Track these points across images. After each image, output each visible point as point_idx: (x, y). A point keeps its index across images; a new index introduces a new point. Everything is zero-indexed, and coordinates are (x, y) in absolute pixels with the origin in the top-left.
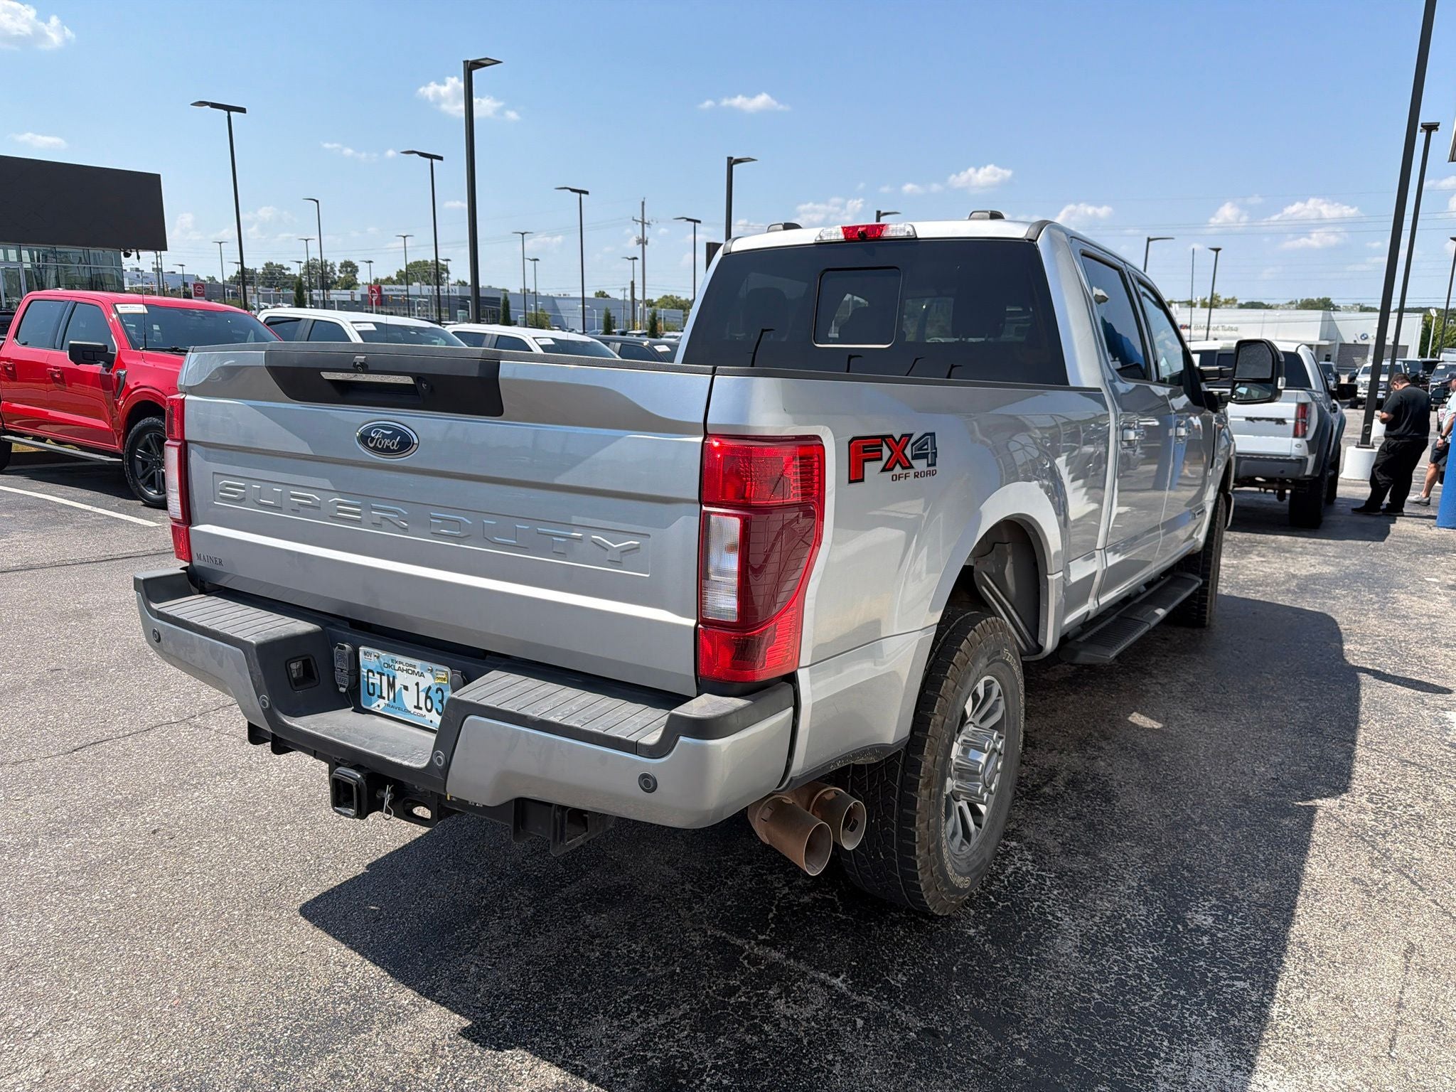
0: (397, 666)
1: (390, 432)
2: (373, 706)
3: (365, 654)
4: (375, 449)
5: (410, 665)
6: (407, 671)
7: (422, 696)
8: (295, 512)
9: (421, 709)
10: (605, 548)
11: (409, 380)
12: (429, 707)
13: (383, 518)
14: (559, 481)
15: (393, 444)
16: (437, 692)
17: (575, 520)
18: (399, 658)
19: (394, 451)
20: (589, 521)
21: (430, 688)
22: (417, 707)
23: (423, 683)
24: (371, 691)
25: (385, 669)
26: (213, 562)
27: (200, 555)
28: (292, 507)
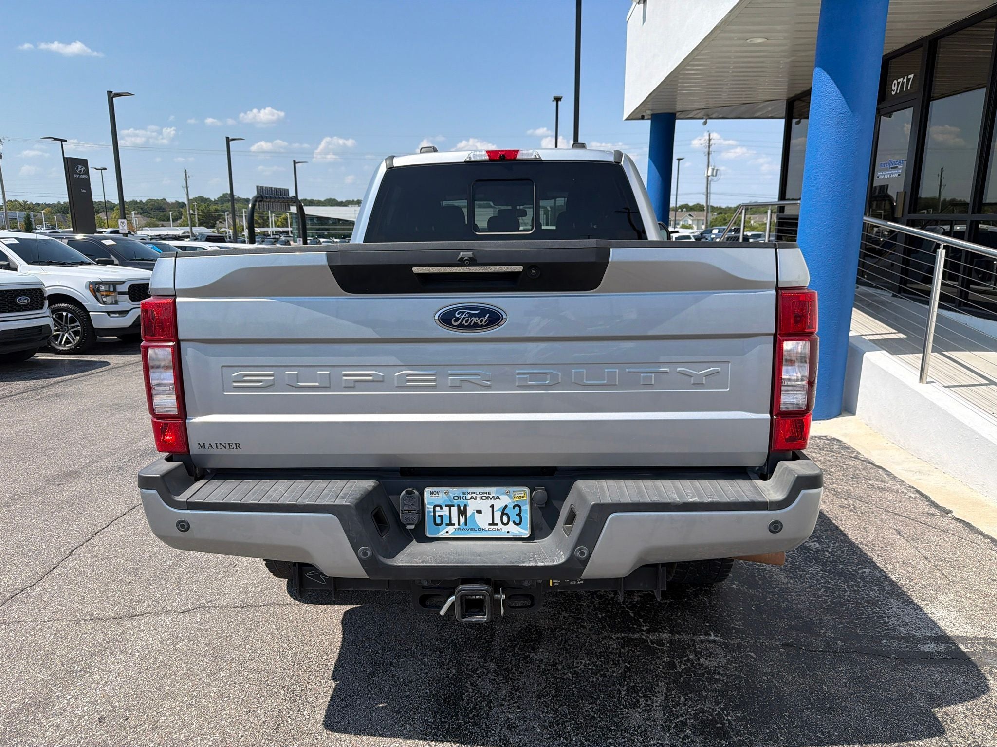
0: (469, 496)
1: (478, 311)
2: (440, 534)
3: (431, 493)
4: (461, 326)
5: (485, 493)
6: (481, 498)
7: (498, 515)
8: (348, 388)
9: (497, 524)
10: (690, 376)
11: (520, 269)
12: (505, 522)
13: (462, 381)
14: (651, 333)
15: (482, 320)
16: (514, 508)
17: (662, 359)
18: (471, 490)
19: (482, 326)
20: (674, 359)
21: (506, 506)
22: (493, 524)
23: (499, 505)
24: (438, 521)
25: (455, 501)
26: (225, 448)
27: (204, 444)
28: (344, 385)
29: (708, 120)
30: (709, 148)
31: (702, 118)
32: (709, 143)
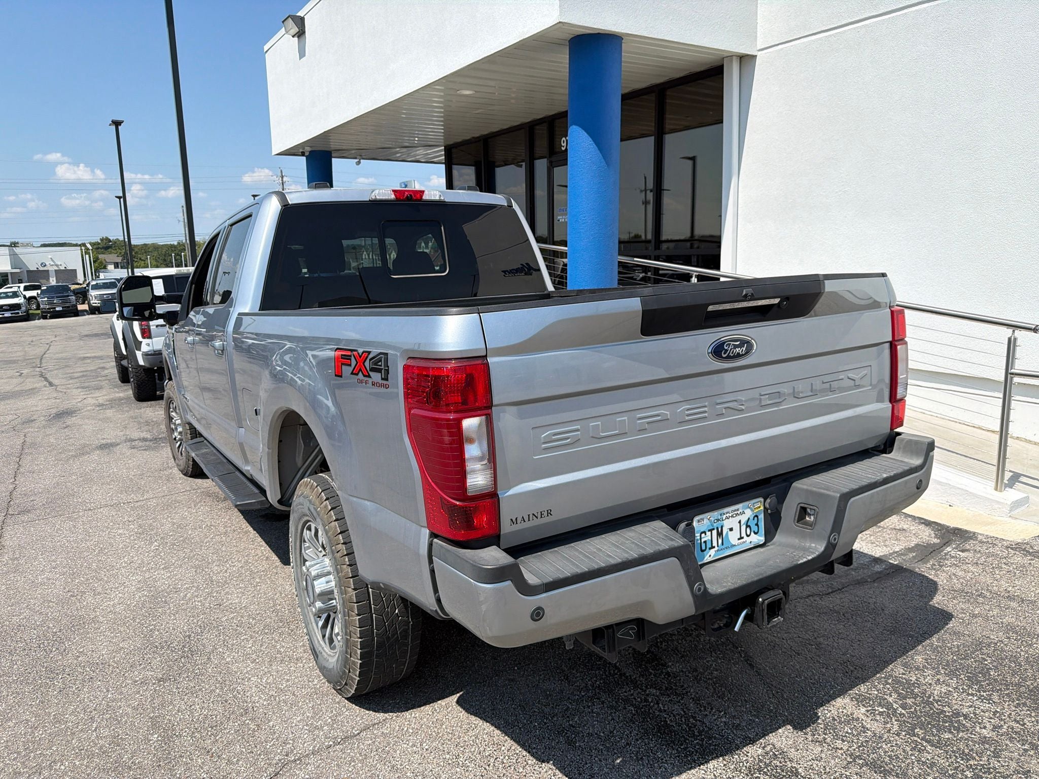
0: (724, 517)
1: (740, 342)
2: (705, 559)
3: (699, 522)
4: (729, 357)
5: (735, 510)
6: (732, 516)
7: (744, 527)
9: (743, 538)
12: (748, 533)
15: (742, 350)
16: (754, 519)
17: (840, 369)
18: (726, 510)
19: (743, 355)
20: (846, 367)
21: (748, 519)
22: (741, 538)
23: (744, 519)
24: (703, 548)
25: (715, 524)
26: (537, 518)
27: (516, 519)
28: (638, 428)
29: (362, 161)
30: (283, 184)
31: (356, 158)
32: (282, 180)
